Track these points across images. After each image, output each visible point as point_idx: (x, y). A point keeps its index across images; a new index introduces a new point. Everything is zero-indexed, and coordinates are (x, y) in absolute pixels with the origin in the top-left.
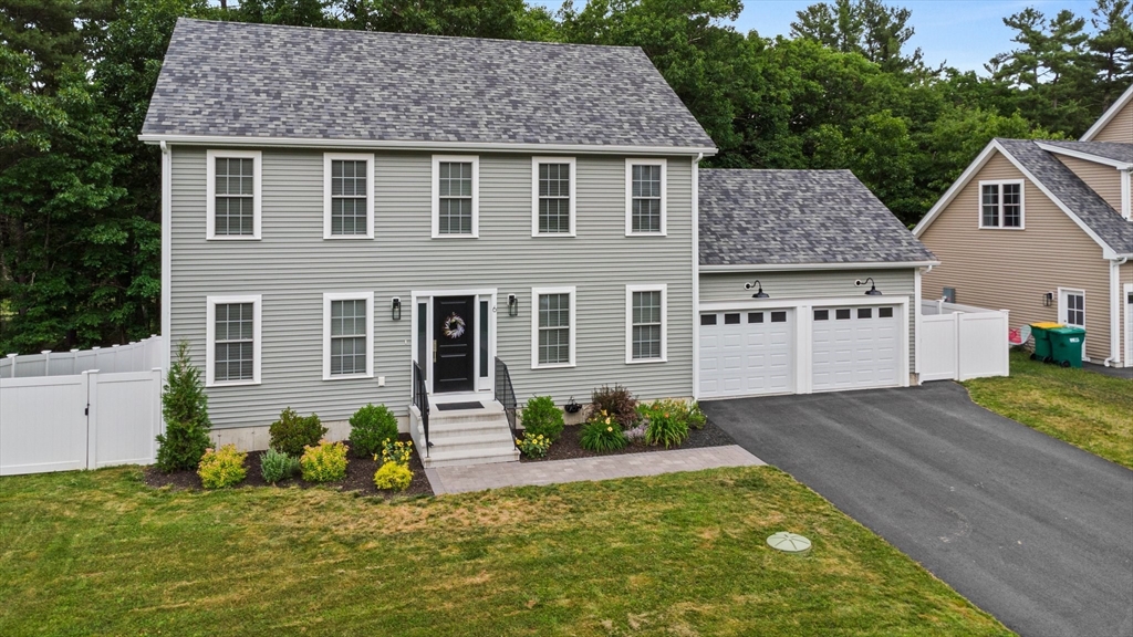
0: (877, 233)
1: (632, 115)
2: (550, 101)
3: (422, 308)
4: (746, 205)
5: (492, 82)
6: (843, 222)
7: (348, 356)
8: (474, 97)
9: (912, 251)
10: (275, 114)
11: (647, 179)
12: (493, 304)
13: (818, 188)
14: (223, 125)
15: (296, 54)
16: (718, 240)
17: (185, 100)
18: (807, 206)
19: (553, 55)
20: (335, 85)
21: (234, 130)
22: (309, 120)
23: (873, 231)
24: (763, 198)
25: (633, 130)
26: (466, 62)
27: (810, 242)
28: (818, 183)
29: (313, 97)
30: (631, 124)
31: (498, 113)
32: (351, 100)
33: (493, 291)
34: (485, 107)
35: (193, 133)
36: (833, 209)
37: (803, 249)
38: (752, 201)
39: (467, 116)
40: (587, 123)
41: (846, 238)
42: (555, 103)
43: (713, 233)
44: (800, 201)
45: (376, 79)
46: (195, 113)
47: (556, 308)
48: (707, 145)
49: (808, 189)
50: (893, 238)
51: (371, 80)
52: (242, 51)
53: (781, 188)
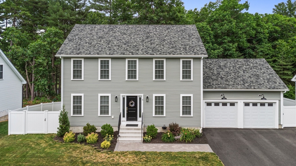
0: (269, 80)
1: (185, 46)
2: (162, 42)
3: (124, 98)
4: (226, 70)
5: (147, 37)
6: (258, 76)
7: (104, 110)
8: (141, 42)
9: (280, 86)
10: (88, 49)
11: (187, 65)
12: (142, 98)
13: (251, 65)
14: (75, 52)
15: (100, 32)
16: (213, 81)
17: (69, 46)
18: (246, 71)
19: (168, 29)
20: (106, 40)
21: (77, 53)
22: (96, 50)
23: (267, 79)
24: (232, 68)
25: (183, 50)
26: (143, 32)
27: (244, 82)
28: (252, 63)
29: (99, 44)
30: (183, 48)
31: (146, 46)
32: (108, 44)
33: (142, 95)
34: (143, 45)
35: (67, 54)
36: (255, 71)
37: (240, 85)
38: (228, 69)
39: (137, 48)
40: (170, 48)
41: (257, 81)
42: (163, 43)
43: (212, 79)
44: (244, 69)
45: (117, 38)
46: (70, 49)
47: (159, 100)
48: (205, 54)
49: (248, 65)
50: (274, 81)
51: (115, 38)
52: (87, 32)
53: (239, 65)
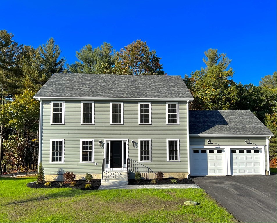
0: (254, 127)
2: (147, 88)
3: (107, 144)
4: (212, 119)
5: (132, 85)
6: (244, 124)
8: (125, 88)
9: (265, 132)
10: (69, 92)
14: (55, 94)
15: (81, 79)
17: (48, 89)
18: (232, 120)
19: (152, 79)
20: (88, 86)
21: (57, 95)
22: (78, 93)
24: (218, 118)
26: (127, 80)
27: (230, 129)
28: (238, 114)
29: (82, 88)
31: (130, 91)
32: (91, 89)
34: (128, 90)
35: (47, 96)
36: (241, 120)
38: (214, 118)
39: (122, 92)
41: (243, 128)
42: (149, 89)
43: (198, 126)
44: (230, 118)
45: (100, 85)
46: (49, 92)
47: (145, 145)
48: (190, 98)
49: (234, 115)
50: (259, 128)
52: (67, 79)
53: (225, 115)
